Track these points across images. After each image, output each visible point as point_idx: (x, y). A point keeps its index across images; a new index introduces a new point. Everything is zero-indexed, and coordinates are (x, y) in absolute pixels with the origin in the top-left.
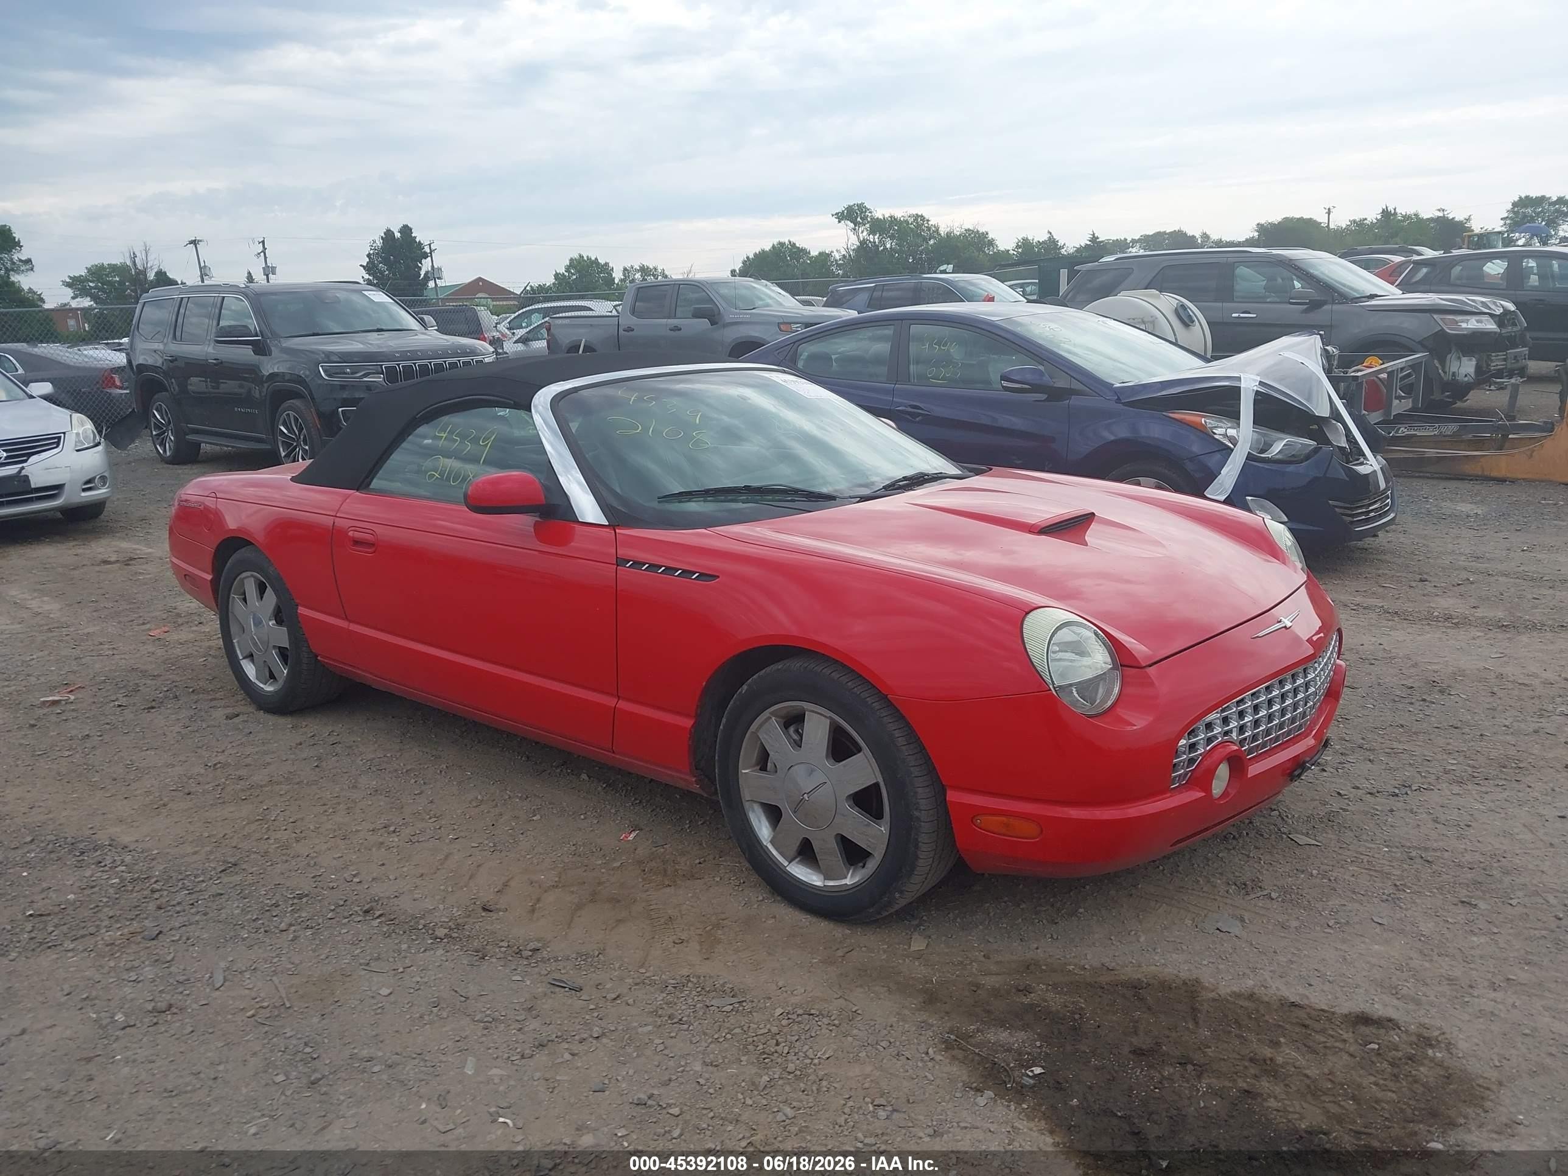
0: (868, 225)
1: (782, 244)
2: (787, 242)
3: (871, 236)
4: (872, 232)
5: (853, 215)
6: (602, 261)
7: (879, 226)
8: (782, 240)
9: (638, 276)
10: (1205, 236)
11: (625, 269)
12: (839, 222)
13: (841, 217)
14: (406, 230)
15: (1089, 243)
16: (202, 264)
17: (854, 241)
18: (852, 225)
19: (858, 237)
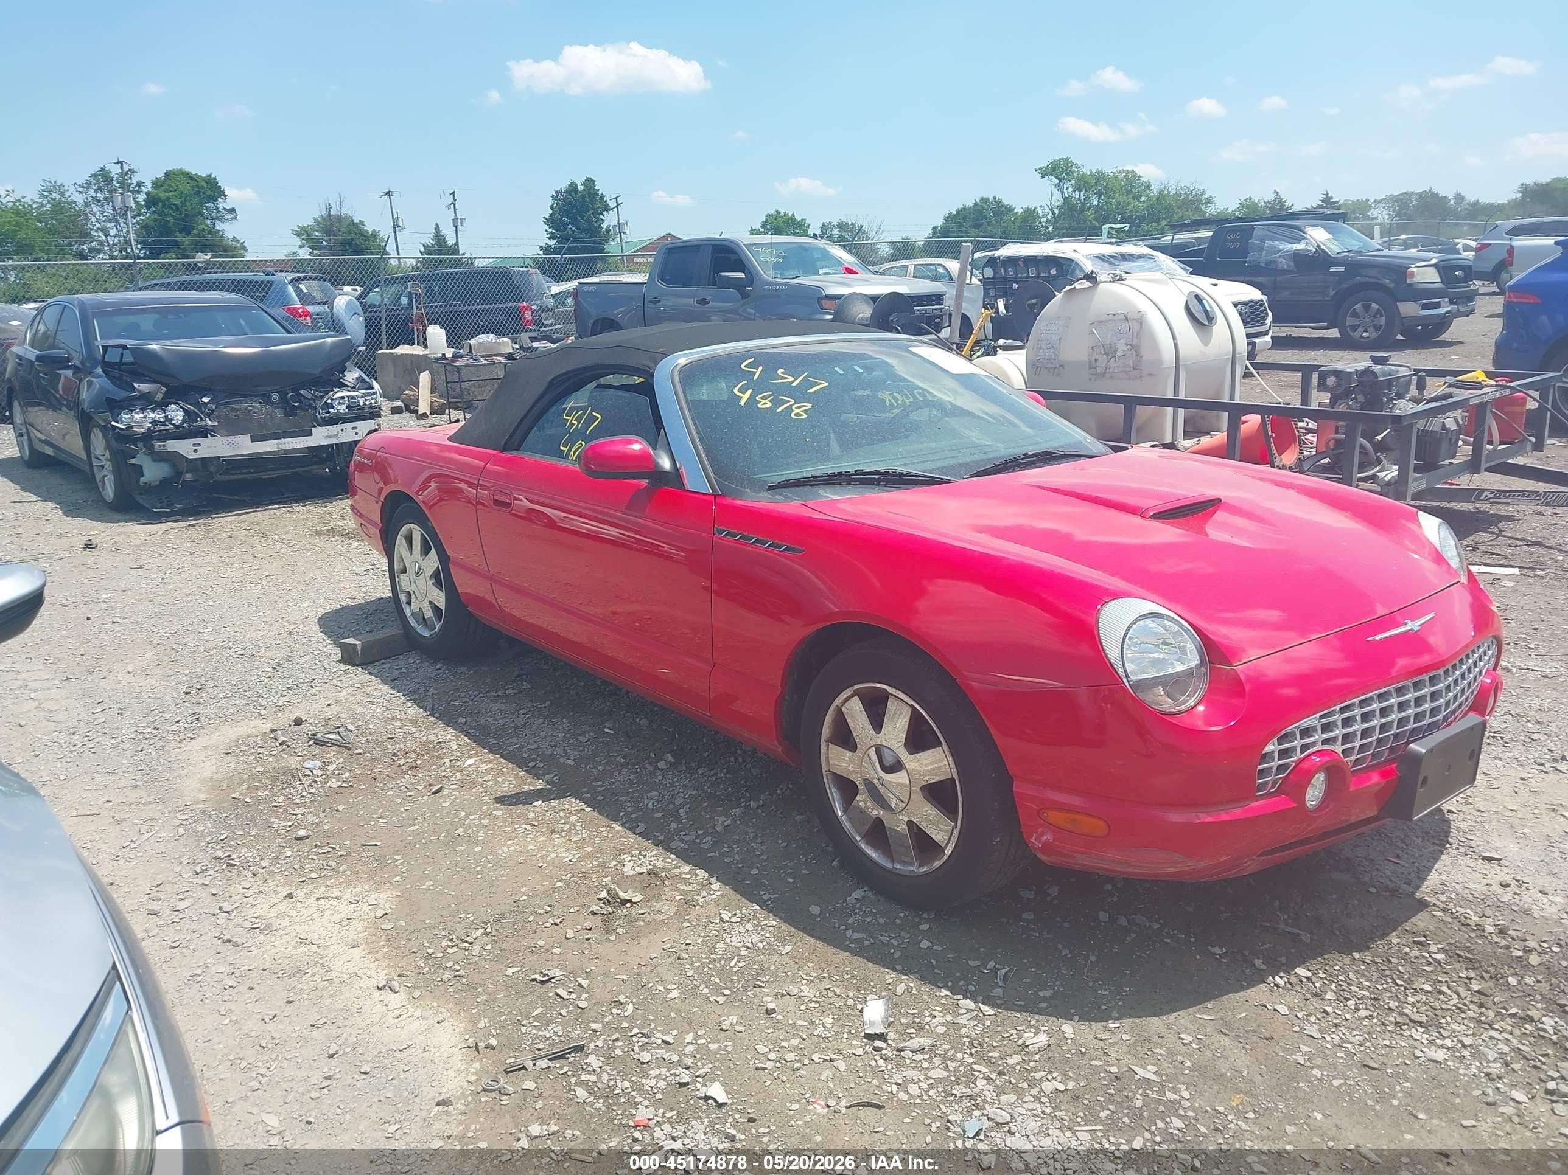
0: (1073, 182)
1: (985, 200)
2: (991, 199)
3: (1077, 192)
4: (1078, 188)
5: (1059, 170)
6: (798, 218)
7: (1083, 183)
8: (986, 196)
9: (836, 231)
10: (1459, 198)
11: (823, 225)
12: (1043, 177)
13: (1044, 173)
14: (589, 183)
15: (1321, 203)
16: (395, 216)
17: (1058, 198)
18: (1057, 181)
19: (1062, 192)
